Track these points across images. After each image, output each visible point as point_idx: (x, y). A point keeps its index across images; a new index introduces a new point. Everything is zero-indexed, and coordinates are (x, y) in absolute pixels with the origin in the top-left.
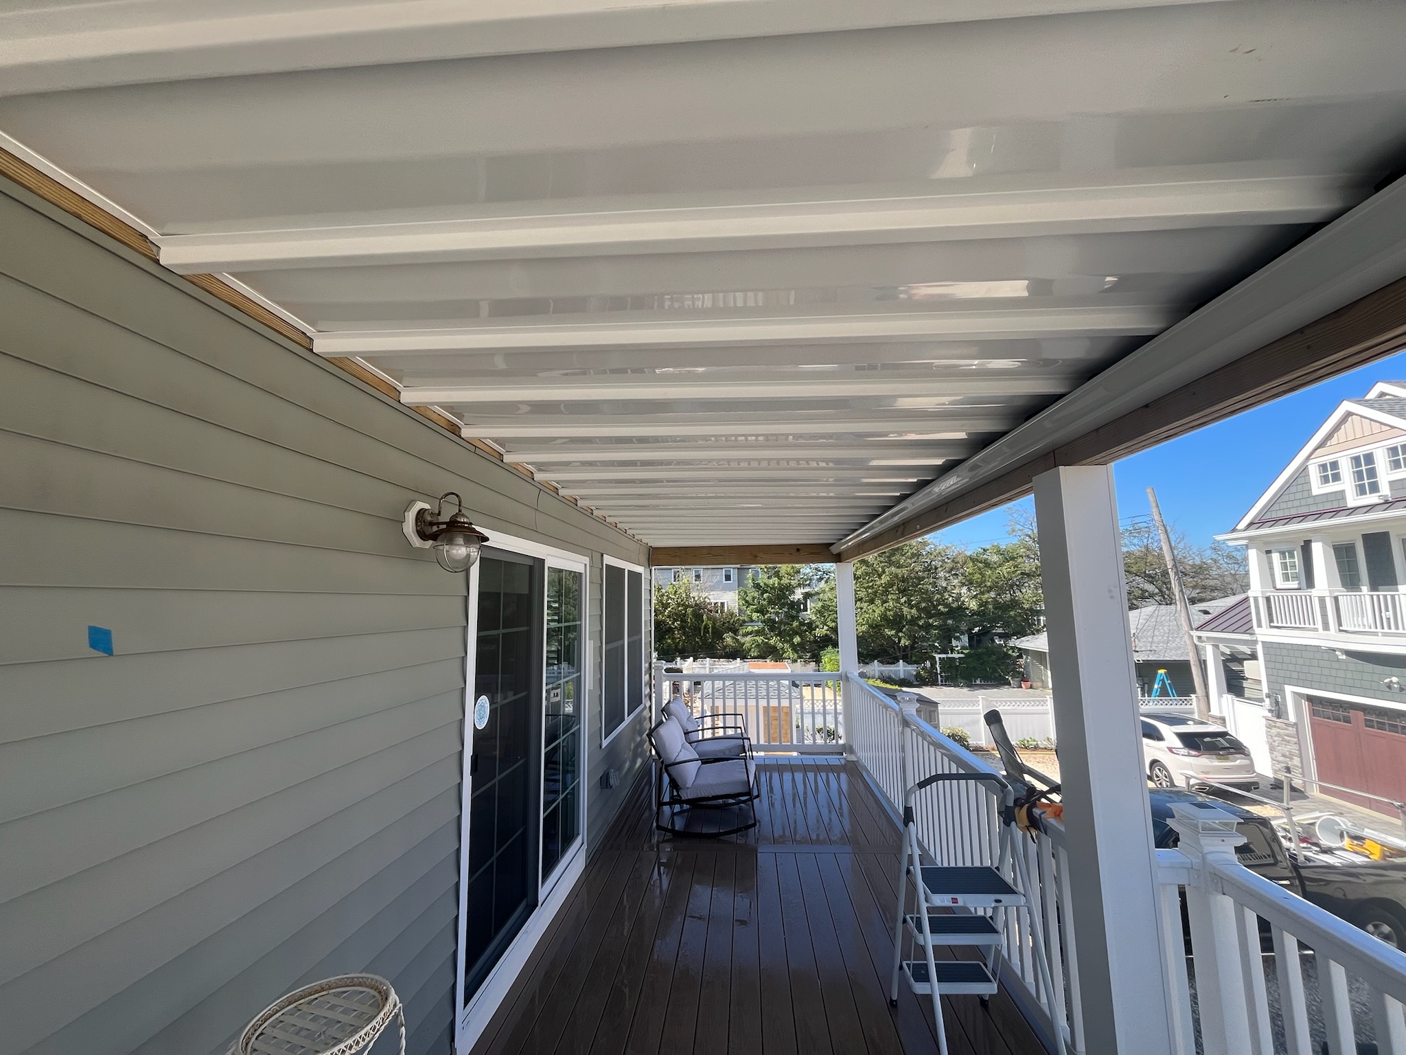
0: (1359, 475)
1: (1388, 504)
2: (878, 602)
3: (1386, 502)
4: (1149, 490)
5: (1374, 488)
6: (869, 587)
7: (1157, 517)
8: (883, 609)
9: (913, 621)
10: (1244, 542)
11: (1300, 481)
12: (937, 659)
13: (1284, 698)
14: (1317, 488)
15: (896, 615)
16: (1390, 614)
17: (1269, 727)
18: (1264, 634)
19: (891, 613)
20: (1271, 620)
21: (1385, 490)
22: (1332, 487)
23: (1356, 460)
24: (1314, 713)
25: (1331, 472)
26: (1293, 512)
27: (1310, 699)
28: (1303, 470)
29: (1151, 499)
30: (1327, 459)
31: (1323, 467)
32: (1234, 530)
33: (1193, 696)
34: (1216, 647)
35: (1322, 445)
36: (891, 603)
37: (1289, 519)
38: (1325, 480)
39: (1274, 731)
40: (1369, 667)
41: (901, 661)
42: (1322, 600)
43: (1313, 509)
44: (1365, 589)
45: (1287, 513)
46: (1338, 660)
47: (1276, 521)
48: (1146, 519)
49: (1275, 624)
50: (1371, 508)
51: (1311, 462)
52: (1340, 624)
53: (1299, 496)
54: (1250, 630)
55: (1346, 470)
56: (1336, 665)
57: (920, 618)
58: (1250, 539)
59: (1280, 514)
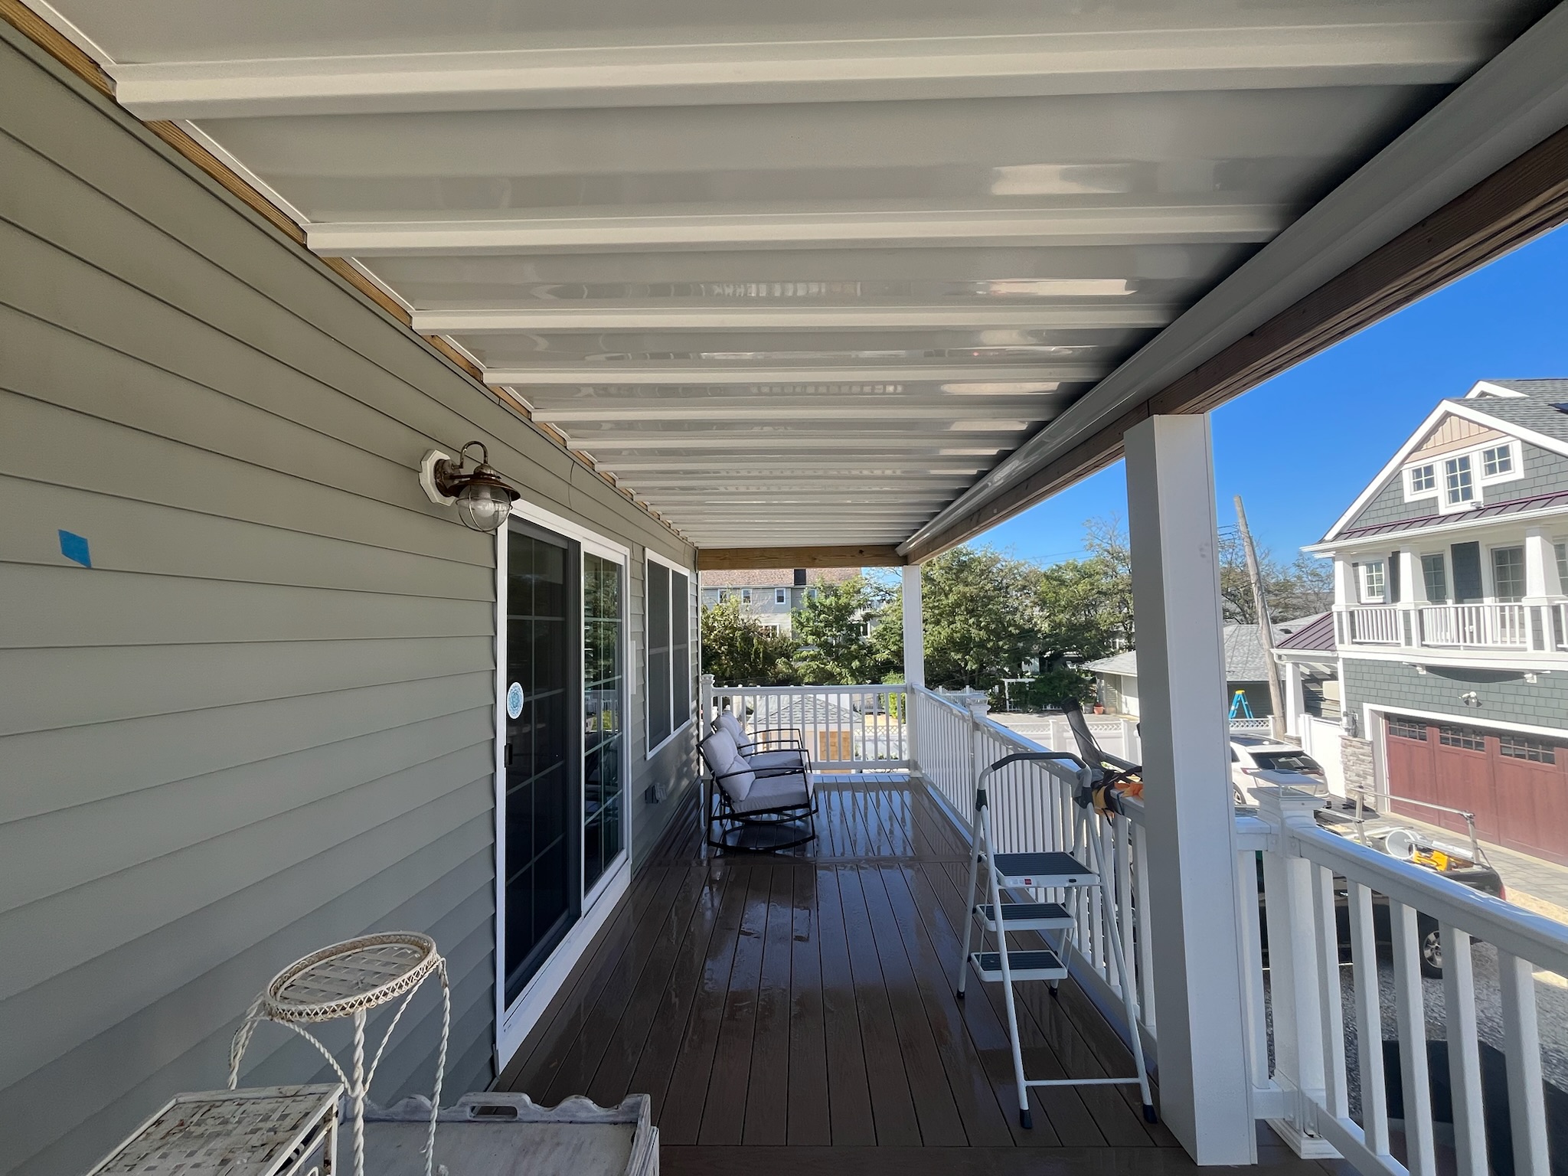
0: (1453, 481)
1: (1480, 511)
2: (944, 623)
3: (1478, 509)
4: (1236, 499)
5: (1467, 494)
6: (934, 607)
7: (1242, 528)
8: (949, 631)
9: (982, 644)
10: (1331, 554)
11: (1393, 487)
12: (1006, 684)
13: (1362, 716)
14: (1410, 495)
15: (963, 637)
16: (1474, 626)
17: (1345, 746)
18: (1346, 650)
19: (959, 635)
20: (1354, 636)
21: (1478, 496)
22: (1425, 494)
23: (1451, 465)
24: (1390, 731)
25: (1424, 478)
26: (1384, 521)
27: (1388, 717)
28: (1397, 475)
29: (1238, 509)
30: (1422, 464)
31: (1417, 472)
32: (1322, 541)
33: (1270, 717)
34: (1296, 665)
35: (1418, 448)
36: (958, 625)
37: (1379, 529)
38: (1418, 486)
39: (1350, 750)
40: (1448, 682)
41: (968, 686)
42: (1406, 614)
43: (1404, 517)
44: (1450, 602)
45: (1377, 522)
46: (1419, 676)
47: (1364, 531)
48: (1232, 530)
49: (1358, 640)
50: (1463, 515)
51: (1406, 466)
52: (1423, 639)
53: (1390, 503)
54: (1331, 647)
55: (1440, 475)
56: (1416, 681)
57: (989, 640)
58: (1338, 550)
59: (1370, 523)
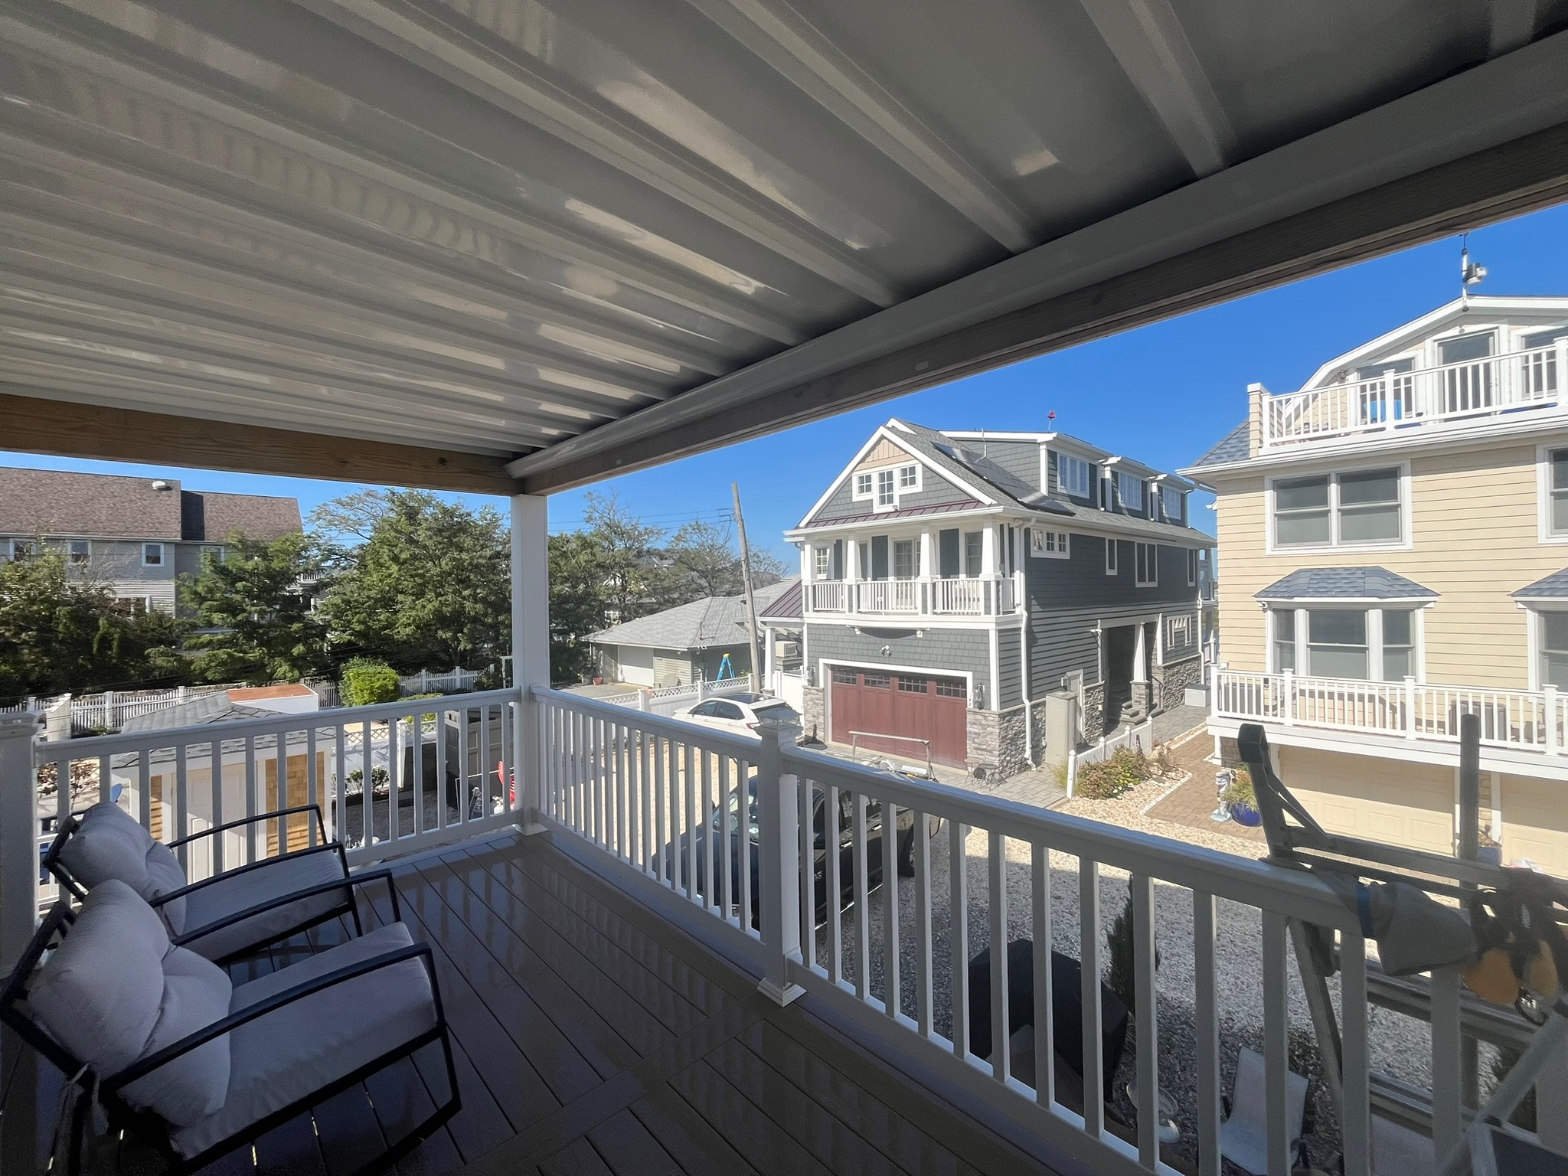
0: (882, 488)
1: (897, 512)
2: (430, 595)
3: (896, 511)
4: (733, 485)
5: (890, 500)
6: (417, 575)
7: (737, 512)
8: (437, 604)
9: (475, 620)
10: (802, 539)
11: (846, 489)
12: (503, 663)
13: (818, 669)
14: (857, 497)
15: (454, 611)
17: (805, 694)
18: (810, 617)
19: (449, 609)
20: (815, 606)
21: (896, 501)
22: (865, 496)
23: (882, 475)
24: (834, 679)
25: (865, 484)
26: (839, 514)
27: (833, 667)
28: (849, 479)
29: (735, 494)
30: (864, 473)
31: (861, 478)
32: (797, 527)
33: (749, 675)
34: (773, 630)
35: (862, 461)
36: (450, 597)
37: (836, 521)
38: (862, 490)
39: (809, 697)
40: (873, 639)
41: (458, 668)
42: (850, 587)
43: (852, 513)
44: (869, 579)
45: (834, 515)
46: (856, 636)
47: (826, 522)
48: (730, 512)
49: (817, 609)
50: (888, 515)
51: (855, 473)
52: (859, 607)
53: (843, 501)
54: (799, 615)
55: (875, 483)
56: (853, 639)
57: (486, 615)
58: (807, 536)
59: (830, 516)
